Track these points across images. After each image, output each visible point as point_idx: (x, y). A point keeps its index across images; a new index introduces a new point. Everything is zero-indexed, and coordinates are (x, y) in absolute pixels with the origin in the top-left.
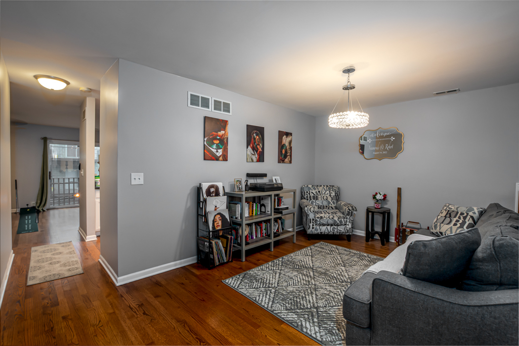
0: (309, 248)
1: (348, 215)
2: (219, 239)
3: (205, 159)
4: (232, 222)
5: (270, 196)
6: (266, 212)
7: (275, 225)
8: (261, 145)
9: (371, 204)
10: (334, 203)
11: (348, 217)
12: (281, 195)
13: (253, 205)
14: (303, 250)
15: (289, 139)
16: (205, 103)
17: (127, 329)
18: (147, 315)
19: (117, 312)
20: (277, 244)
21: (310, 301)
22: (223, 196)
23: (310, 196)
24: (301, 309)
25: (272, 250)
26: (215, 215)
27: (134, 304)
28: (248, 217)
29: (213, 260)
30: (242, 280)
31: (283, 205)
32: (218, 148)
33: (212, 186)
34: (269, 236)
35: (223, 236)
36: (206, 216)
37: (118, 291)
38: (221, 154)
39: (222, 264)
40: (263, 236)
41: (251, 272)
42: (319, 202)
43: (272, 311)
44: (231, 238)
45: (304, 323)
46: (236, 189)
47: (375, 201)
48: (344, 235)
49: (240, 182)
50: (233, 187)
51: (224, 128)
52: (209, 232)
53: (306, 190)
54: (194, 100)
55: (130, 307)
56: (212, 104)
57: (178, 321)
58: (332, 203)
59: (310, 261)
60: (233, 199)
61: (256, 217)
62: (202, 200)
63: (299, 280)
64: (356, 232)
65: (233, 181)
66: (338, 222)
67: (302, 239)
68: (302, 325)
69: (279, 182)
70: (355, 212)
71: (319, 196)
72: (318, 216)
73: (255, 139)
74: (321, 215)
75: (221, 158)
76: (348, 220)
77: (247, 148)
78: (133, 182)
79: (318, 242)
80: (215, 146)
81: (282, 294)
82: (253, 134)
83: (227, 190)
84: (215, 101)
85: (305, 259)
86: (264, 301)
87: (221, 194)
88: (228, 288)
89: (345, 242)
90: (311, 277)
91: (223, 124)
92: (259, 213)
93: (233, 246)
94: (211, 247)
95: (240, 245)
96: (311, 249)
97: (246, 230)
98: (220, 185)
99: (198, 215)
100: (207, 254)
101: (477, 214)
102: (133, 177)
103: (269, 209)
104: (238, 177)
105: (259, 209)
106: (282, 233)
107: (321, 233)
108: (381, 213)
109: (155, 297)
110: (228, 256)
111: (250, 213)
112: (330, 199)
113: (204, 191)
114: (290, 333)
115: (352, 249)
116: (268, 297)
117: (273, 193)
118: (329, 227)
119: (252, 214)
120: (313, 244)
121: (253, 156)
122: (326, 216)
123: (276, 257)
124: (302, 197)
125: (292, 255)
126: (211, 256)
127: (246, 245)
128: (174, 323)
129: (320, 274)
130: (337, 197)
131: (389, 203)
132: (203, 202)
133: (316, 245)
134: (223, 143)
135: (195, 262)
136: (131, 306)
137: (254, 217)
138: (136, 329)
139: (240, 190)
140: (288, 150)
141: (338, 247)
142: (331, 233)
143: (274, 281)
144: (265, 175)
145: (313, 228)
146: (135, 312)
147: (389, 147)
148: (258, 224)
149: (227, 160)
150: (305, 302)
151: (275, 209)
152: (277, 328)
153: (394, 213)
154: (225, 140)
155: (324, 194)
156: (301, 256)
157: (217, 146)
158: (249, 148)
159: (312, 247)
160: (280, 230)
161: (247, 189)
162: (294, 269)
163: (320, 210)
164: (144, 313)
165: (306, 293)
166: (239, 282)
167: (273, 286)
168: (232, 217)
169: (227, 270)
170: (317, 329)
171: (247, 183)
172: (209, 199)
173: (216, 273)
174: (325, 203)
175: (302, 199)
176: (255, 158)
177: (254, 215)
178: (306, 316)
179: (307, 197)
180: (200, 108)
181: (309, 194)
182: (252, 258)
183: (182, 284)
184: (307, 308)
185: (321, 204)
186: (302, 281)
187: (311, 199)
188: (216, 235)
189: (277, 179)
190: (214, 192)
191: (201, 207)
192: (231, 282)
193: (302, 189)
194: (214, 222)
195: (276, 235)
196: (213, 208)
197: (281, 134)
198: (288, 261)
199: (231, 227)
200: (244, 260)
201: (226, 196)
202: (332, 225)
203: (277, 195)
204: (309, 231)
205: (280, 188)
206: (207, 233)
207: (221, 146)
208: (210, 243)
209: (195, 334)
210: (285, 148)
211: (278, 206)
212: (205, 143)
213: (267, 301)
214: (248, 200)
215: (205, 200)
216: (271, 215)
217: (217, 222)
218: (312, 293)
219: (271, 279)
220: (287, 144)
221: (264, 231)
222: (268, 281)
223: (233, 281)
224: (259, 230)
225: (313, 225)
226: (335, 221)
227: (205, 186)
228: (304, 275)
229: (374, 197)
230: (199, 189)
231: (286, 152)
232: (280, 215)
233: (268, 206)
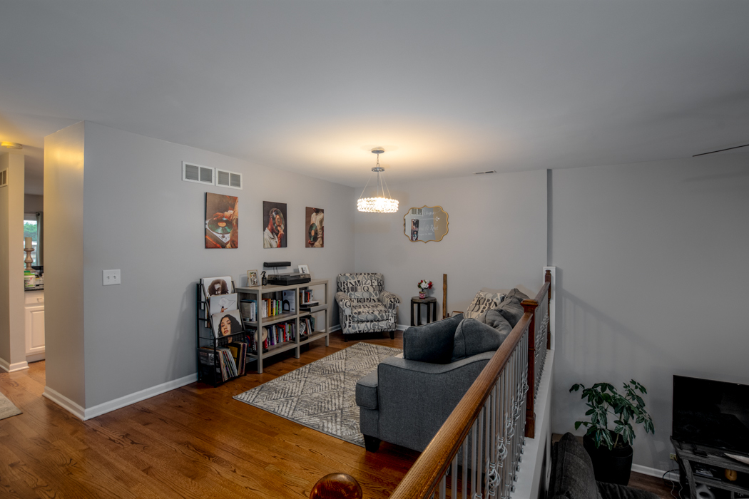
0: (344, 351)
1: (390, 308)
2: (228, 348)
3: (206, 247)
4: (245, 325)
5: (295, 290)
6: (291, 310)
7: (301, 326)
8: (282, 226)
9: (416, 293)
10: (376, 294)
11: (390, 310)
12: (310, 288)
13: (272, 302)
14: (337, 354)
15: (320, 216)
16: (207, 175)
17: (112, 461)
18: (136, 444)
19: (93, 447)
20: (305, 349)
21: (335, 404)
22: (232, 293)
23: (348, 288)
24: (325, 412)
25: (299, 356)
26: (222, 318)
27: (115, 436)
28: (267, 318)
29: (221, 374)
30: (258, 393)
31: (313, 300)
32: (225, 232)
33: (218, 282)
34: (293, 340)
35: (233, 344)
36: (209, 320)
37: (88, 426)
38: (228, 239)
39: (232, 379)
40: (287, 341)
41: (270, 384)
42: (359, 294)
43: (293, 419)
44: (244, 345)
45: (326, 425)
46: (250, 284)
47: (420, 290)
48: (387, 332)
49: (255, 274)
50: (245, 281)
51: (233, 207)
52: (215, 339)
53: (342, 279)
54: (191, 172)
55: (110, 439)
56: (215, 177)
57: (179, 444)
58: (374, 294)
59: (343, 364)
60: (245, 297)
61: (277, 317)
62: (203, 299)
63: (327, 385)
64: (400, 327)
65: (246, 273)
66: (379, 317)
67: (338, 341)
68: (323, 426)
69: (307, 272)
70: (397, 304)
71: (359, 287)
72: (356, 311)
73: (274, 219)
74: (360, 310)
75: (229, 245)
76: (390, 315)
77: (264, 230)
78: (106, 282)
79: (355, 343)
80: (220, 230)
81: (306, 402)
82: (272, 212)
83: (238, 285)
84: (220, 173)
85: (337, 364)
86: (285, 411)
87: (230, 292)
88: (240, 403)
89: (388, 340)
90: (341, 381)
91: (231, 202)
92: (281, 312)
93: (247, 355)
94: (217, 358)
95: (256, 353)
96: (346, 351)
97: (263, 334)
98: (228, 280)
99: (198, 319)
100: (213, 368)
101: (500, 300)
102: (105, 276)
103: (293, 306)
104: (253, 269)
105: (281, 307)
106: (312, 336)
107: (360, 331)
108: (425, 304)
109: (144, 425)
110: (240, 368)
111: (268, 313)
112: (371, 290)
113: (207, 288)
114: (310, 434)
115: (393, 347)
116: (289, 406)
117: (298, 287)
118: (368, 324)
119: (272, 313)
120: (350, 345)
121: (272, 240)
122: (365, 312)
123: (303, 364)
124: (338, 290)
125: (322, 360)
126: (218, 370)
127: (264, 352)
128: (174, 446)
129: (352, 377)
130: (381, 287)
131: (435, 291)
132: (205, 303)
133: (353, 346)
134: (232, 224)
135: (195, 380)
136: (112, 438)
137: (274, 318)
138: (125, 459)
139: (255, 284)
140: (319, 231)
141: (378, 346)
142: (372, 331)
143: (297, 390)
144: (288, 264)
145: (350, 326)
146: (120, 443)
147: (435, 228)
148: (280, 326)
149: (237, 247)
150: (330, 405)
151: (301, 306)
152: (297, 433)
153: (440, 302)
154: (234, 222)
155: (365, 284)
156: (332, 361)
157: (223, 230)
158: (267, 230)
159: (348, 349)
160: (310, 332)
161: (265, 283)
162: (323, 374)
163: (360, 304)
164: (133, 443)
165: (333, 397)
166: (254, 396)
167: (296, 395)
168: (245, 320)
169: (239, 385)
170: (339, 427)
171: (264, 276)
172: (213, 298)
173: (224, 390)
174: (366, 295)
175: (338, 291)
176: (275, 242)
177: (274, 314)
178: (330, 418)
179: (344, 288)
180: (199, 182)
181: (347, 284)
182: (272, 369)
183: (180, 406)
184: (332, 410)
185: (360, 297)
186: (330, 386)
187: (348, 291)
188: (224, 342)
189: (303, 268)
190: (220, 289)
191: (203, 308)
192: (245, 397)
193: (338, 278)
194: (220, 326)
195: (303, 338)
196: (220, 309)
197: (310, 211)
198: (317, 367)
199: (245, 332)
200: (261, 371)
201: (236, 294)
202: (372, 321)
203: (306, 288)
204: (345, 331)
205: (308, 280)
206: (212, 341)
207: (228, 230)
208: (216, 354)
209: (202, 452)
210: (314, 228)
211: (306, 301)
212: (207, 227)
213: (288, 410)
214: (264, 297)
215: (208, 301)
216: (296, 314)
217: (225, 327)
218: (339, 396)
219: (294, 388)
220: (317, 224)
221: (288, 335)
222: (290, 391)
223: (247, 396)
224: (282, 333)
225: (350, 323)
226: (375, 316)
227: (207, 283)
228: (334, 380)
229: (419, 286)
230: (199, 287)
231: (316, 233)
232: (307, 313)
233: (292, 303)
